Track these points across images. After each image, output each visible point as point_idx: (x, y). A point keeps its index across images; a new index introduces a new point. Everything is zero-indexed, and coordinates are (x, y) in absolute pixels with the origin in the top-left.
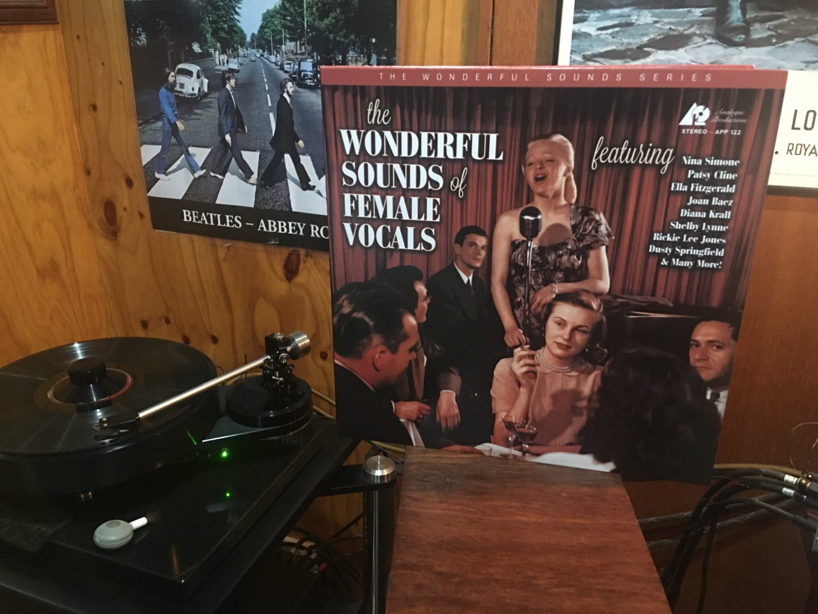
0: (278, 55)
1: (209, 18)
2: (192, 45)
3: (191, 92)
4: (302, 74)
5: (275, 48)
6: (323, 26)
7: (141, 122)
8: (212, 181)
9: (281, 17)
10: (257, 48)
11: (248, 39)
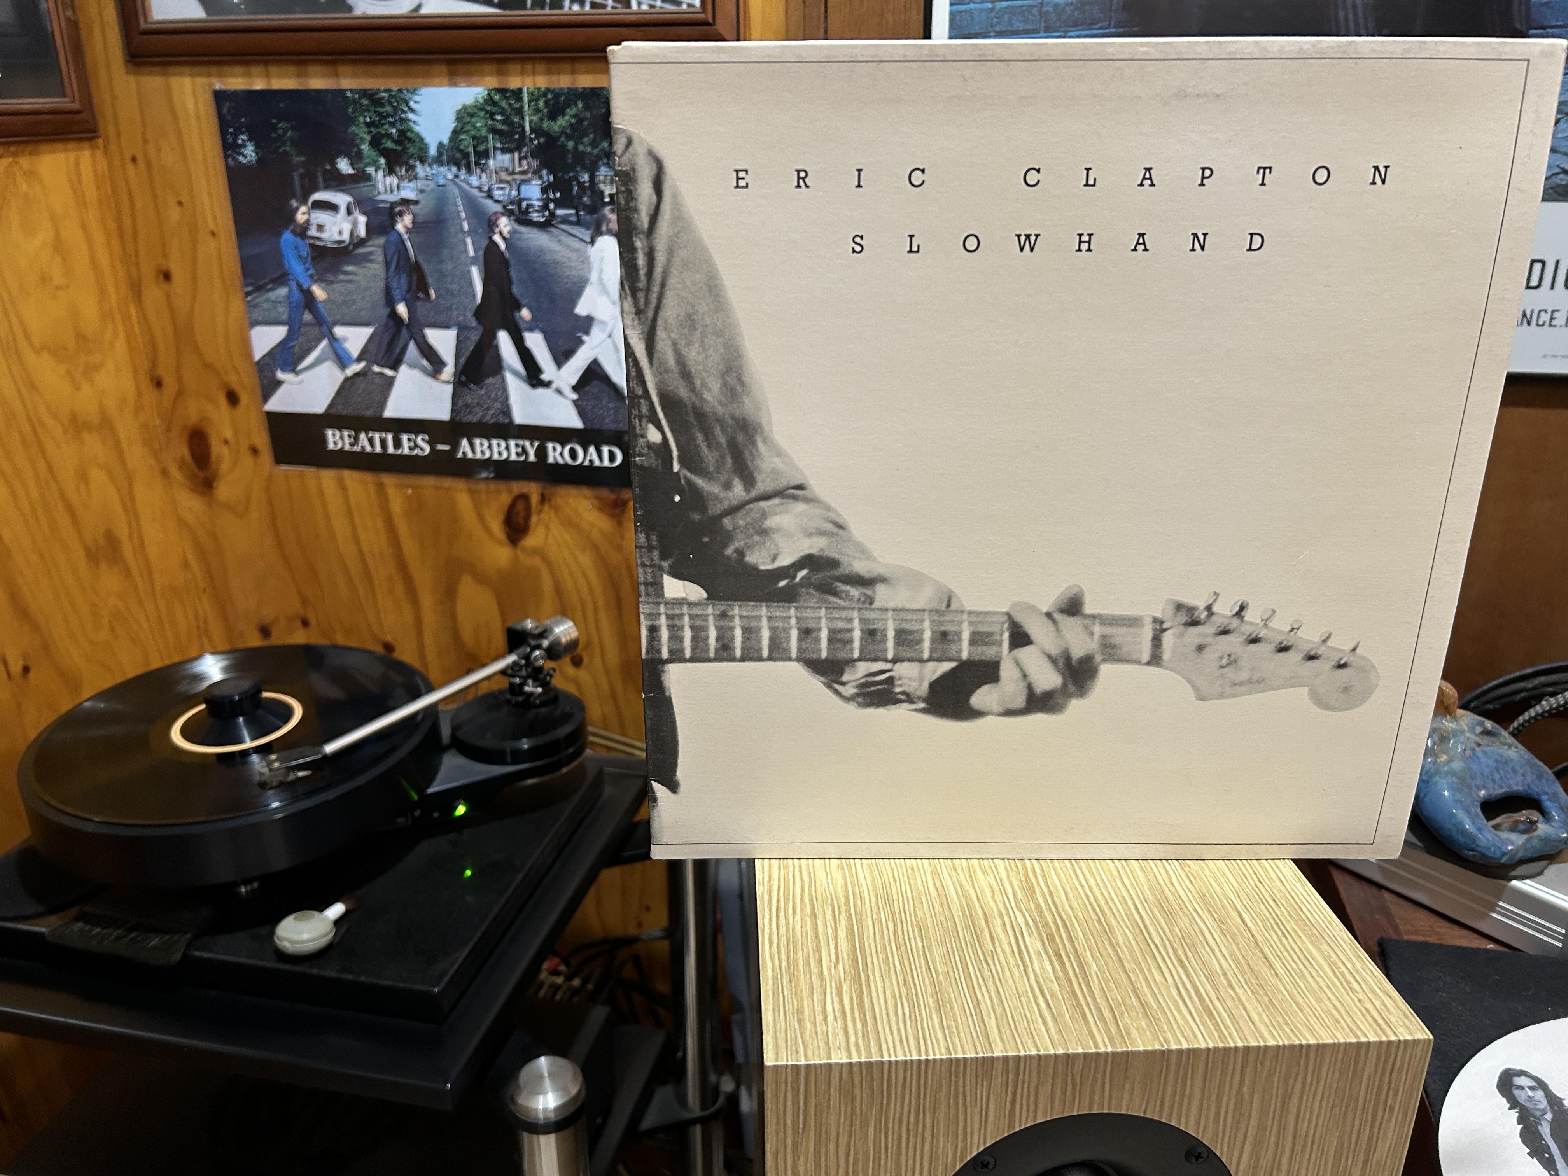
0: (484, 175)
1: (365, 117)
2: (337, 163)
3: (337, 238)
4: (524, 204)
5: (477, 164)
6: (556, 128)
7: (250, 289)
8: (378, 380)
9: (488, 116)
10: (448, 164)
11: (433, 151)
